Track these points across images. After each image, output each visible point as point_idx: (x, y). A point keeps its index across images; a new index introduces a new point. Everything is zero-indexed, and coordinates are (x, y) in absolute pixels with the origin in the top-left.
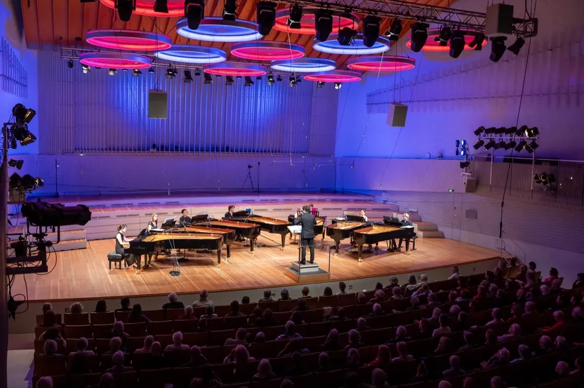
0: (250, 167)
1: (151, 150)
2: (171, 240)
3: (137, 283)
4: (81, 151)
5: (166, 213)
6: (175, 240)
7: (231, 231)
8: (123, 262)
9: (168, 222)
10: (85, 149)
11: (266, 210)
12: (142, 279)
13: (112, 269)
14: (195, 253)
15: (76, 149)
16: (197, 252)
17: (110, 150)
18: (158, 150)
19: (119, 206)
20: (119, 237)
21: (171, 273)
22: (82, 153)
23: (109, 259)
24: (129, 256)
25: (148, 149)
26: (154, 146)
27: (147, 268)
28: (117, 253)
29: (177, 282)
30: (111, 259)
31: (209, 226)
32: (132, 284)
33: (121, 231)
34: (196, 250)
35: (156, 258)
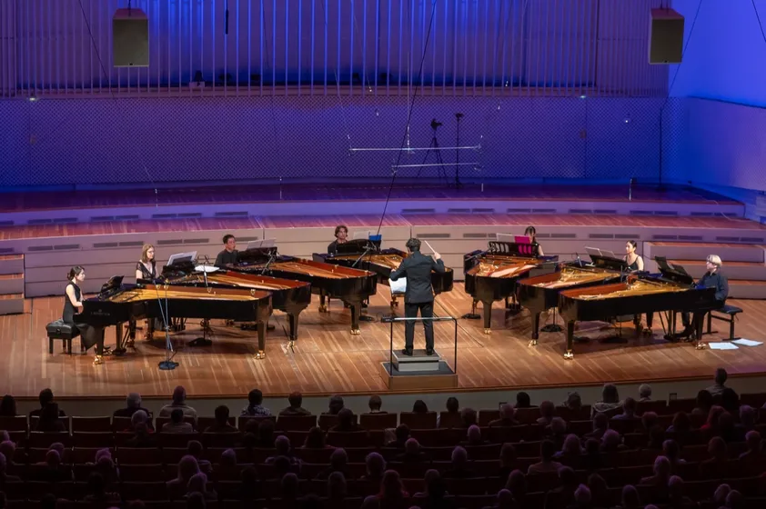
0: (435, 125)
1: (193, 85)
2: (163, 300)
3: (90, 378)
4: (30, 91)
5: (207, 240)
6: (171, 301)
7: (303, 284)
8: (77, 341)
9: (176, 262)
10: (40, 87)
11: (448, 235)
12: (100, 373)
13: (54, 355)
14: (238, 331)
15: (19, 88)
16: (242, 328)
17: (96, 86)
18: (208, 84)
19: (106, 221)
20: (70, 290)
21: (161, 363)
22: (32, 95)
23: (49, 334)
24: (86, 328)
25: (185, 84)
26: (198, 77)
27: (119, 353)
28: (65, 323)
29: (163, 379)
30: (53, 333)
31: (267, 273)
32: (79, 379)
33: (74, 281)
34: (239, 323)
35: (149, 336)
